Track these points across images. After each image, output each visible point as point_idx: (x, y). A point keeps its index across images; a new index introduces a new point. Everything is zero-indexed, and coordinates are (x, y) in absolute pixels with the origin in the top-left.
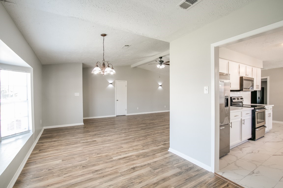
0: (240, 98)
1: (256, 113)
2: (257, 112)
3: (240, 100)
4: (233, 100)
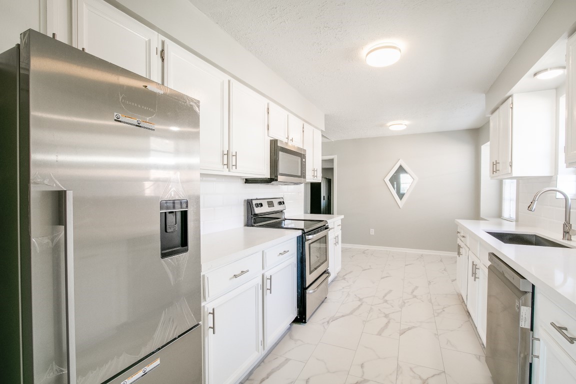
0: (276, 202)
1: (307, 244)
2: (310, 241)
3: (277, 208)
4: (255, 208)
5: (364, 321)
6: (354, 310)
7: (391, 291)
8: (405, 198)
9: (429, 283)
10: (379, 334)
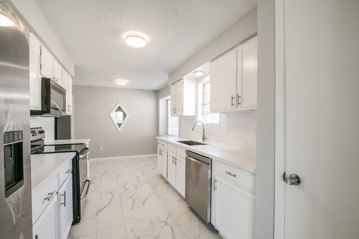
0: (37, 131)
1: (80, 161)
3: (39, 136)
5: (120, 205)
6: (111, 200)
7: (126, 183)
8: (122, 126)
9: (143, 173)
10: (132, 209)
